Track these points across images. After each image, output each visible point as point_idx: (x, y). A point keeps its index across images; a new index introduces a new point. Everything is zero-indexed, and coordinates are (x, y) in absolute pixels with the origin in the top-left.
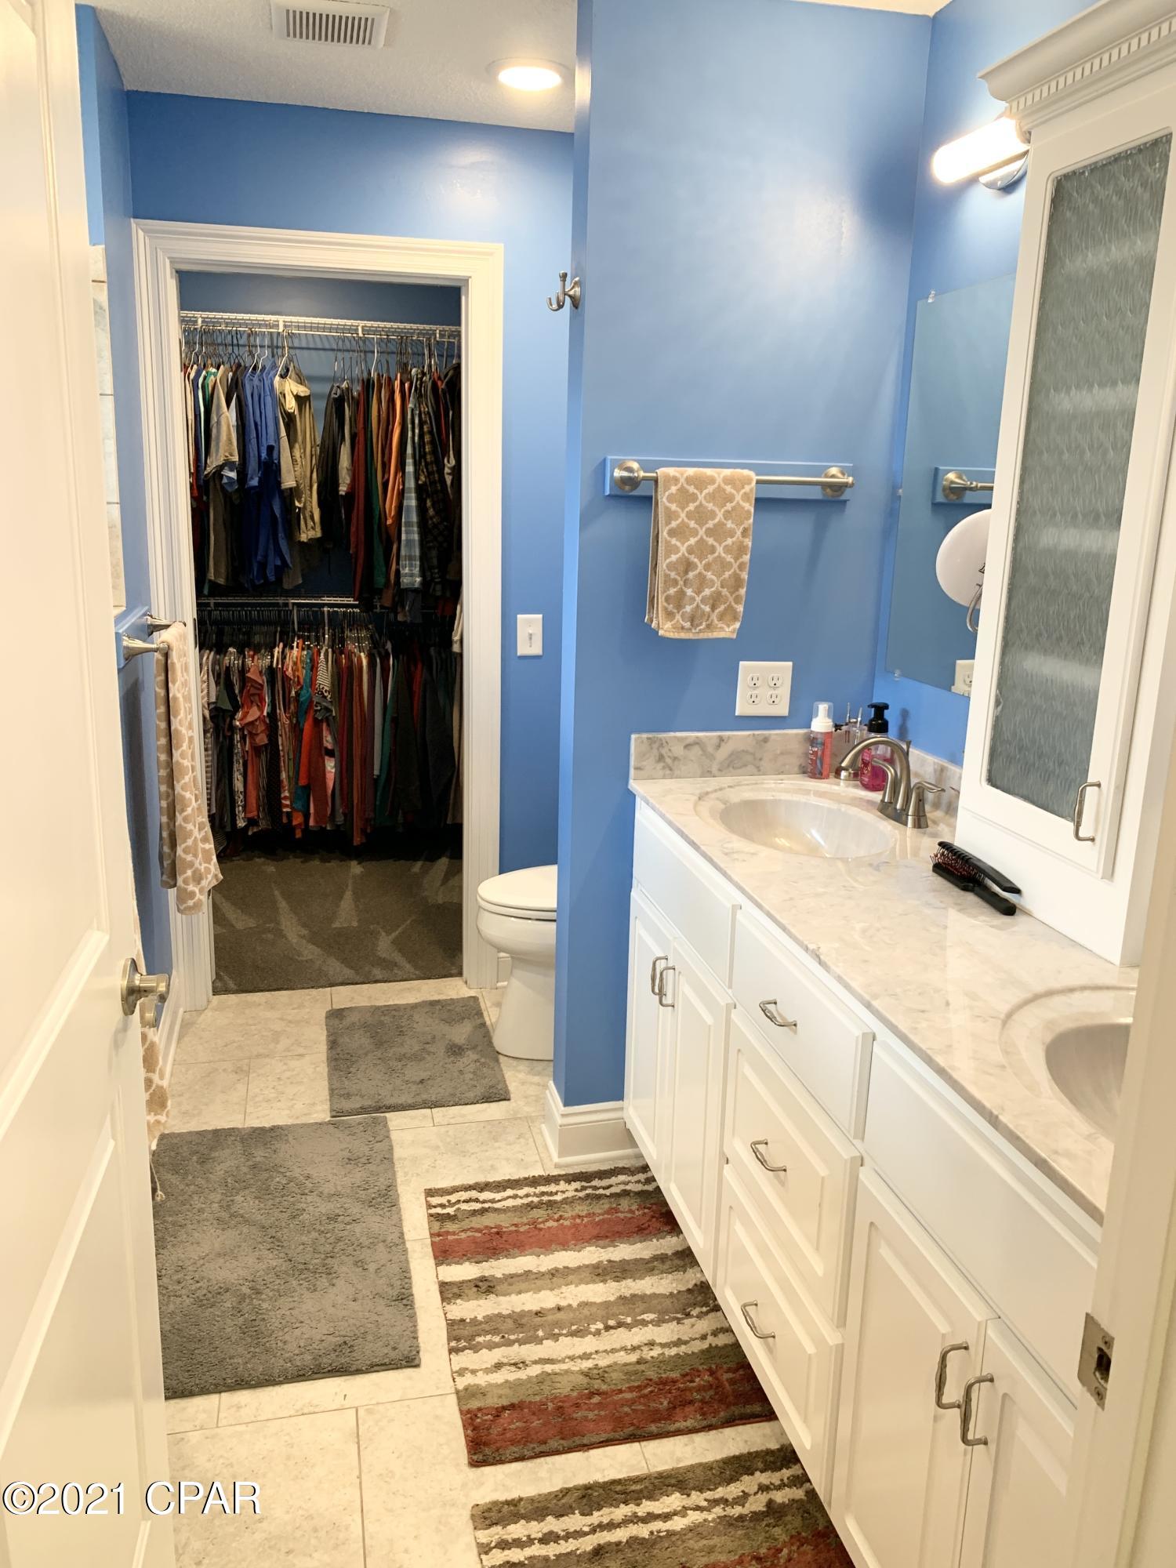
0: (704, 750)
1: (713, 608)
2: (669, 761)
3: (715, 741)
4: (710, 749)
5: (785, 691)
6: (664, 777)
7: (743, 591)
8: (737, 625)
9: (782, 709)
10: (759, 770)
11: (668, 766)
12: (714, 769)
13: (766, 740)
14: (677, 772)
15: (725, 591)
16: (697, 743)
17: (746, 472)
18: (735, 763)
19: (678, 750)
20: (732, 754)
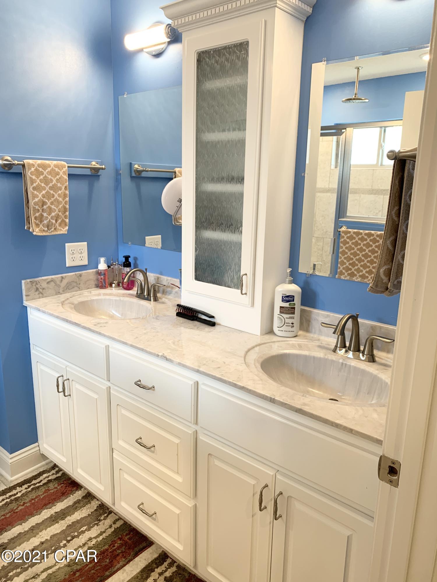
0: (55, 283)
1: (56, 221)
2: (41, 290)
3: (60, 279)
4: (58, 283)
5: (85, 254)
6: (39, 298)
7: (67, 213)
8: (67, 228)
9: (85, 262)
10: (79, 288)
11: (40, 292)
12: (61, 291)
13: (81, 275)
14: (45, 295)
15: (60, 214)
16: (52, 280)
17: (63, 163)
18: (70, 287)
19: (44, 285)
20: (67, 283)
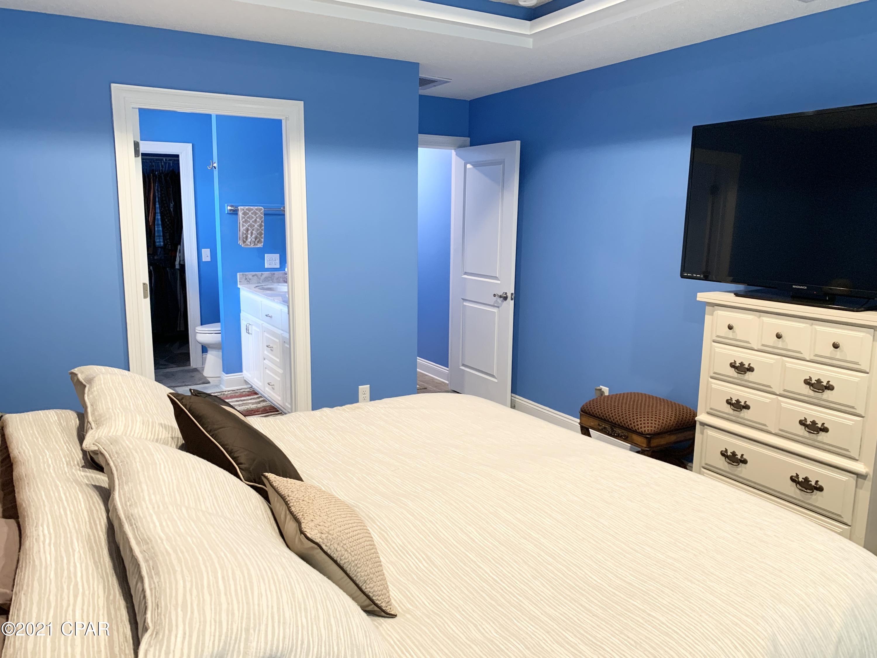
0: (257, 276)
1: (256, 240)
2: (248, 280)
3: (261, 274)
4: (259, 276)
5: (278, 261)
6: (247, 284)
7: (263, 236)
8: (262, 244)
9: (278, 266)
10: (273, 281)
11: (248, 281)
12: (261, 282)
13: (274, 274)
14: (251, 283)
15: (258, 236)
16: (256, 275)
17: (261, 207)
18: (266, 279)
19: (250, 277)
20: (265, 277)
